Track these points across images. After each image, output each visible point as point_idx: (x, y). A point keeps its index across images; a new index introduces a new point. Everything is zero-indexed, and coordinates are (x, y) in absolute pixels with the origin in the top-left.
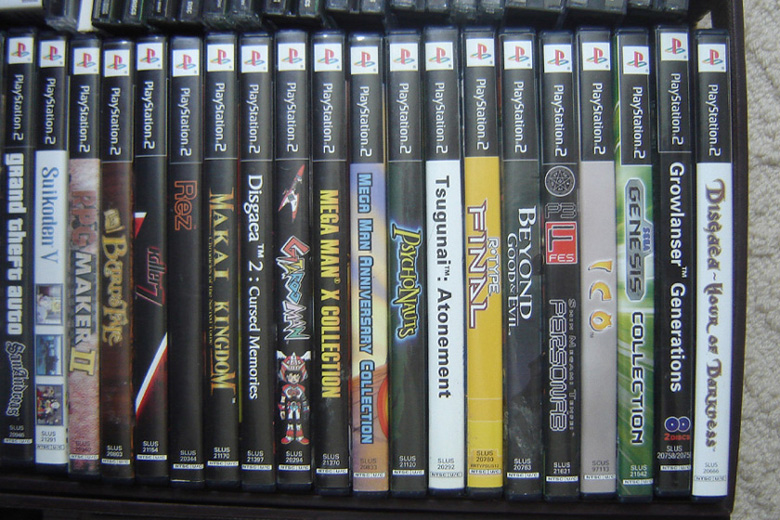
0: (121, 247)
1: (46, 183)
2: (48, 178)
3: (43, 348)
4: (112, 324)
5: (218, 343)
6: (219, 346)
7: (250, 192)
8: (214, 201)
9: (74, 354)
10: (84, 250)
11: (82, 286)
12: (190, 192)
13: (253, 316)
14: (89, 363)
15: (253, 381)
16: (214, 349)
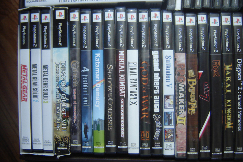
0: (194, 82)
1: (167, 61)
2: (168, 59)
3: (167, 116)
4: (192, 108)
5: (228, 113)
6: (228, 114)
7: (238, 64)
8: (226, 67)
9: (178, 118)
10: (182, 83)
11: (181, 95)
12: (218, 64)
13: (239, 104)
14: (184, 121)
15: (239, 125)
16: (227, 115)
